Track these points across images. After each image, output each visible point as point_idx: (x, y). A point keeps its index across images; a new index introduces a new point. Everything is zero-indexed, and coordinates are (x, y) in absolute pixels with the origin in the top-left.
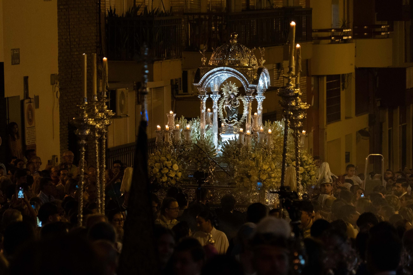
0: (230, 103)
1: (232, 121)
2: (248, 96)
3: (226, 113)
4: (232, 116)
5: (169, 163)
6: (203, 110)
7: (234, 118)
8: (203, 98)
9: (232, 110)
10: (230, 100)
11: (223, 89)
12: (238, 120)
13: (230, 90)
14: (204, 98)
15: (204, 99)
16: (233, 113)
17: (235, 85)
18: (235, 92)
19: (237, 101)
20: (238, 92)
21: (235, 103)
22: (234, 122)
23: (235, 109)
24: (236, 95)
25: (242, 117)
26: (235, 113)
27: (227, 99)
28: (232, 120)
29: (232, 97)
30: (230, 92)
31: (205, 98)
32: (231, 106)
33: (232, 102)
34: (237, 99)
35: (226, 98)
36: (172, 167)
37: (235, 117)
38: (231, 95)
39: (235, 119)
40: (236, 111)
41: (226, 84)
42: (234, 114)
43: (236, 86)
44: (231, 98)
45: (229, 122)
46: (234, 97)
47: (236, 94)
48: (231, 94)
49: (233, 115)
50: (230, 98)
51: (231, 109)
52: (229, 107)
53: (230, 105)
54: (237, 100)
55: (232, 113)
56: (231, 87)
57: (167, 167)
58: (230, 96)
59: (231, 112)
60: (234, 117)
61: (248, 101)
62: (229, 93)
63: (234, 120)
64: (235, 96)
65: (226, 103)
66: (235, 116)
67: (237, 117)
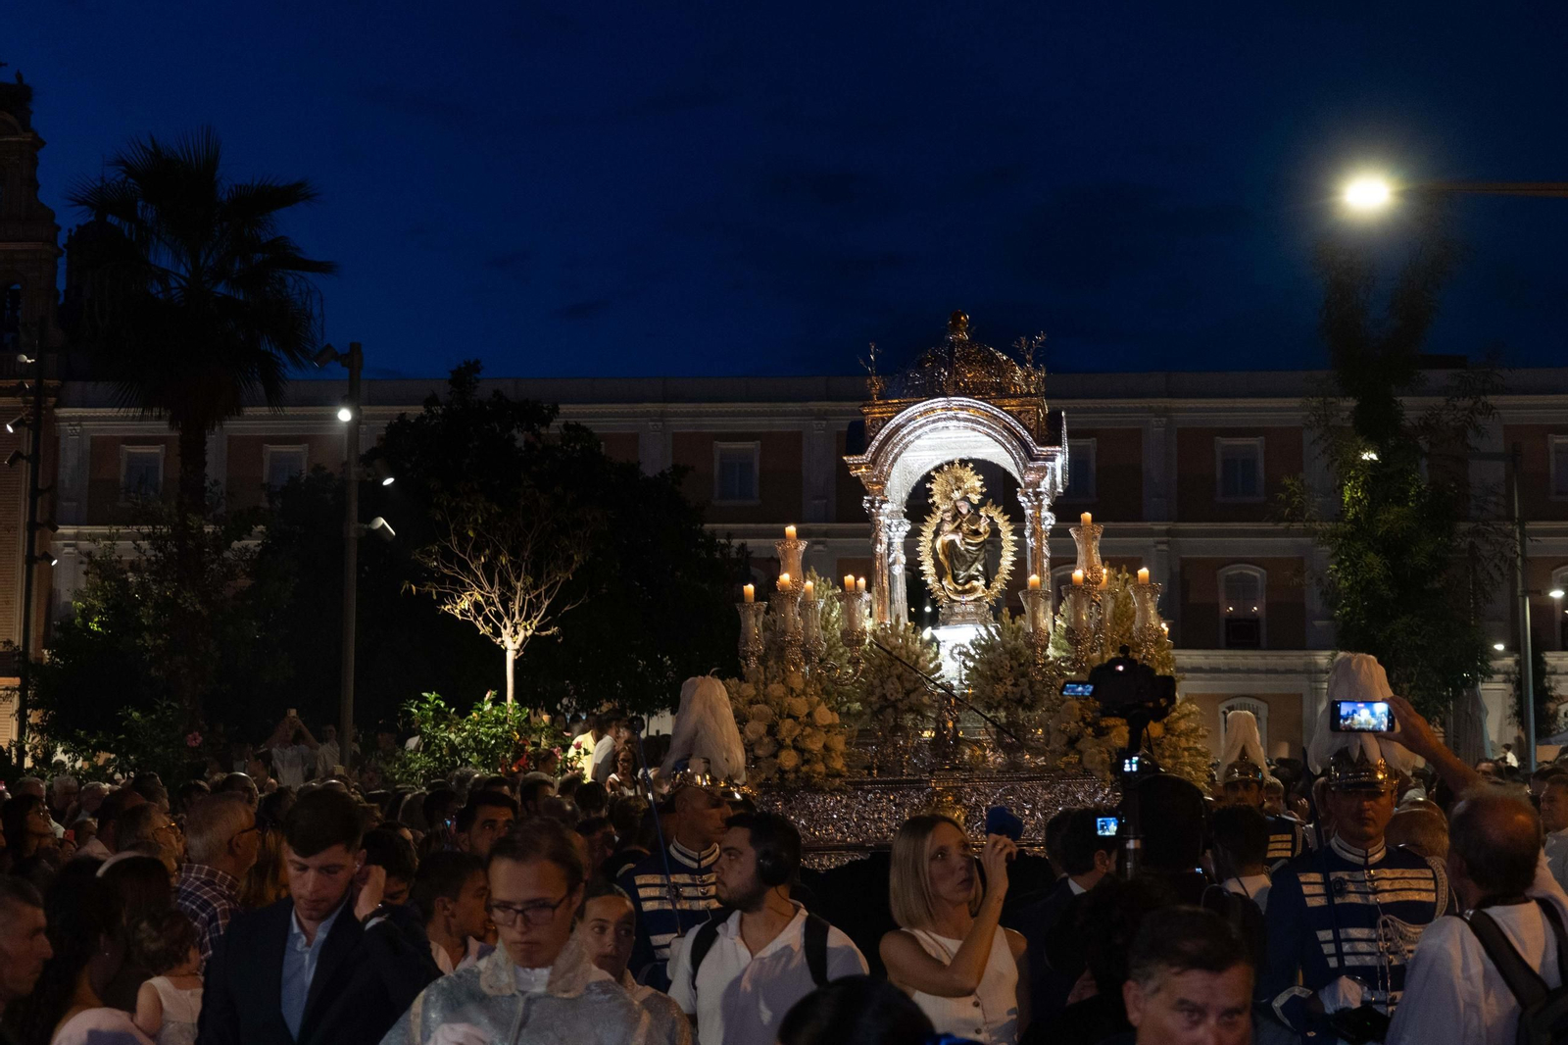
0: (959, 527)
1: (967, 587)
2: (1031, 490)
3: (946, 564)
4: (966, 571)
5: (800, 706)
6: (879, 546)
7: (975, 578)
8: (877, 505)
9: (967, 550)
10: (959, 520)
11: (933, 486)
12: (987, 586)
13: (959, 488)
14: (880, 507)
15: (881, 511)
16: (969, 559)
17: (972, 469)
18: (972, 492)
19: (982, 521)
20: (981, 493)
21: (973, 528)
22: (973, 590)
23: (974, 548)
24: (976, 502)
25: (998, 573)
26: (975, 560)
27: (949, 514)
28: (967, 582)
29: (964, 511)
30: (957, 495)
31: (884, 506)
32: (963, 539)
33: (965, 525)
34: (981, 513)
35: (945, 512)
36: (809, 715)
37: (977, 574)
38: (959, 504)
39: (978, 580)
40: (978, 555)
41: (942, 469)
42: (973, 563)
43: (976, 474)
44: (960, 513)
45: (960, 588)
46: (969, 511)
47: (975, 498)
48: (961, 499)
49: (970, 566)
50: (957, 514)
51: (962, 549)
52: (958, 542)
53: (960, 534)
54: (981, 517)
55: (967, 561)
56: (959, 479)
57: (795, 718)
58: (957, 507)
59: (964, 556)
60: (973, 572)
61: (1029, 504)
62: (952, 499)
63: (975, 583)
64: (972, 504)
65: (947, 527)
66: (978, 570)
67: (982, 573)
